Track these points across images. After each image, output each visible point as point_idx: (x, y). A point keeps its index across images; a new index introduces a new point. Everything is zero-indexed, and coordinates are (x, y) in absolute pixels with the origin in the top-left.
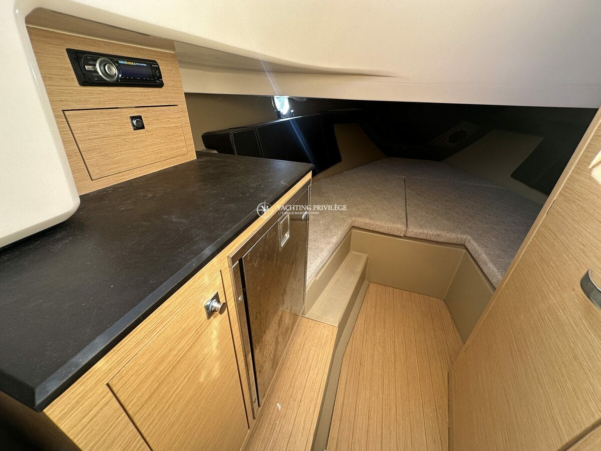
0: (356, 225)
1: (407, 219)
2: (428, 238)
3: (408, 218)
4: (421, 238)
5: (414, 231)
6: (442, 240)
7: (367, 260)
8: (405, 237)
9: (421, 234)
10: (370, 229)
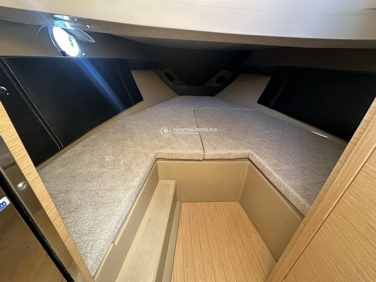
0: (159, 156)
1: (203, 144)
2: (222, 157)
3: (203, 142)
4: (216, 158)
5: (210, 153)
6: (232, 157)
7: (176, 185)
8: (204, 160)
9: (216, 155)
10: (173, 158)
